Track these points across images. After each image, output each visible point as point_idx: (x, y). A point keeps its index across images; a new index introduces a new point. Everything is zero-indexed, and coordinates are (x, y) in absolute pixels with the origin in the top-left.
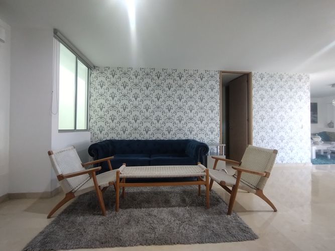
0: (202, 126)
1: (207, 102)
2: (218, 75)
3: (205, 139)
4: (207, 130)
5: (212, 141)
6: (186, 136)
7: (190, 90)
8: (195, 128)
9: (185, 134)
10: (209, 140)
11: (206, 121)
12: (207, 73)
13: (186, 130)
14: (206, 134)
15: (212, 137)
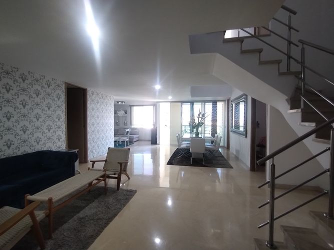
0: (49, 134)
1: (54, 111)
2: (64, 85)
3: (53, 147)
4: (55, 138)
5: (59, 148)
6: (32, 148)
7: (36, 97)
8: (42, 137)
9: (31, 146)
10: (56, 147)
11: (54, 129)
12: (54, 81)
13: (32, 141)
14: (54, 142)
15: (59, 144)
